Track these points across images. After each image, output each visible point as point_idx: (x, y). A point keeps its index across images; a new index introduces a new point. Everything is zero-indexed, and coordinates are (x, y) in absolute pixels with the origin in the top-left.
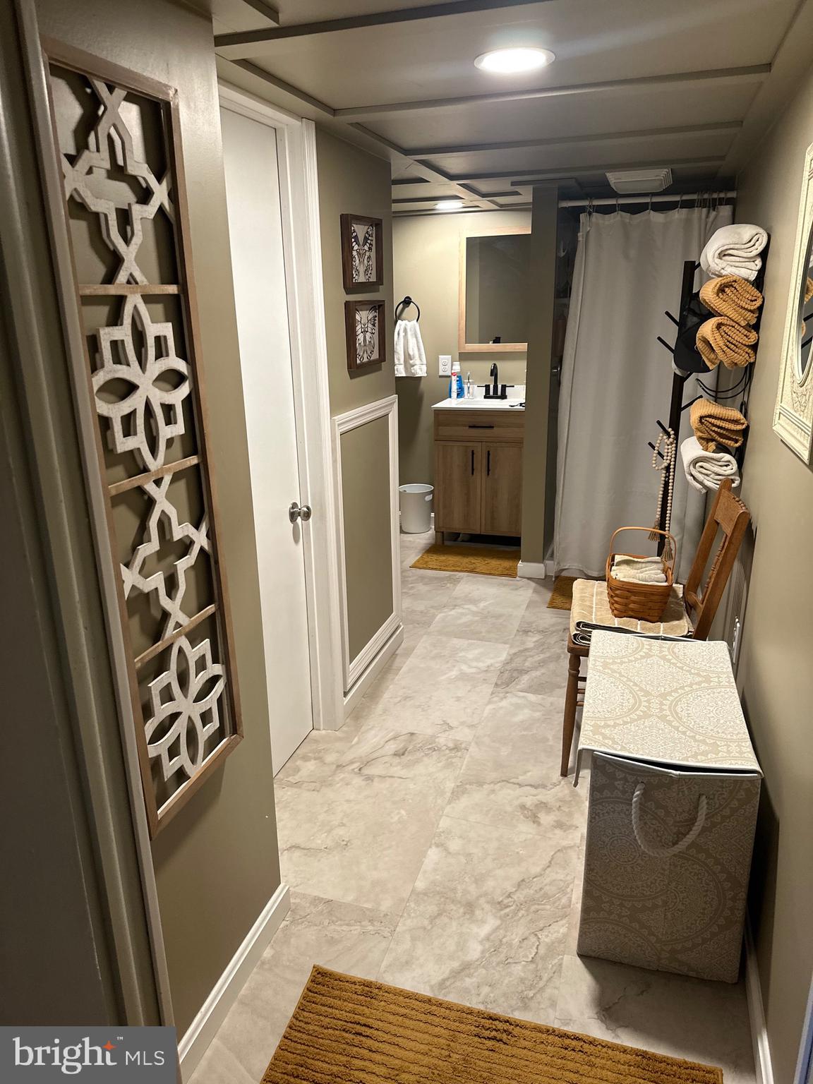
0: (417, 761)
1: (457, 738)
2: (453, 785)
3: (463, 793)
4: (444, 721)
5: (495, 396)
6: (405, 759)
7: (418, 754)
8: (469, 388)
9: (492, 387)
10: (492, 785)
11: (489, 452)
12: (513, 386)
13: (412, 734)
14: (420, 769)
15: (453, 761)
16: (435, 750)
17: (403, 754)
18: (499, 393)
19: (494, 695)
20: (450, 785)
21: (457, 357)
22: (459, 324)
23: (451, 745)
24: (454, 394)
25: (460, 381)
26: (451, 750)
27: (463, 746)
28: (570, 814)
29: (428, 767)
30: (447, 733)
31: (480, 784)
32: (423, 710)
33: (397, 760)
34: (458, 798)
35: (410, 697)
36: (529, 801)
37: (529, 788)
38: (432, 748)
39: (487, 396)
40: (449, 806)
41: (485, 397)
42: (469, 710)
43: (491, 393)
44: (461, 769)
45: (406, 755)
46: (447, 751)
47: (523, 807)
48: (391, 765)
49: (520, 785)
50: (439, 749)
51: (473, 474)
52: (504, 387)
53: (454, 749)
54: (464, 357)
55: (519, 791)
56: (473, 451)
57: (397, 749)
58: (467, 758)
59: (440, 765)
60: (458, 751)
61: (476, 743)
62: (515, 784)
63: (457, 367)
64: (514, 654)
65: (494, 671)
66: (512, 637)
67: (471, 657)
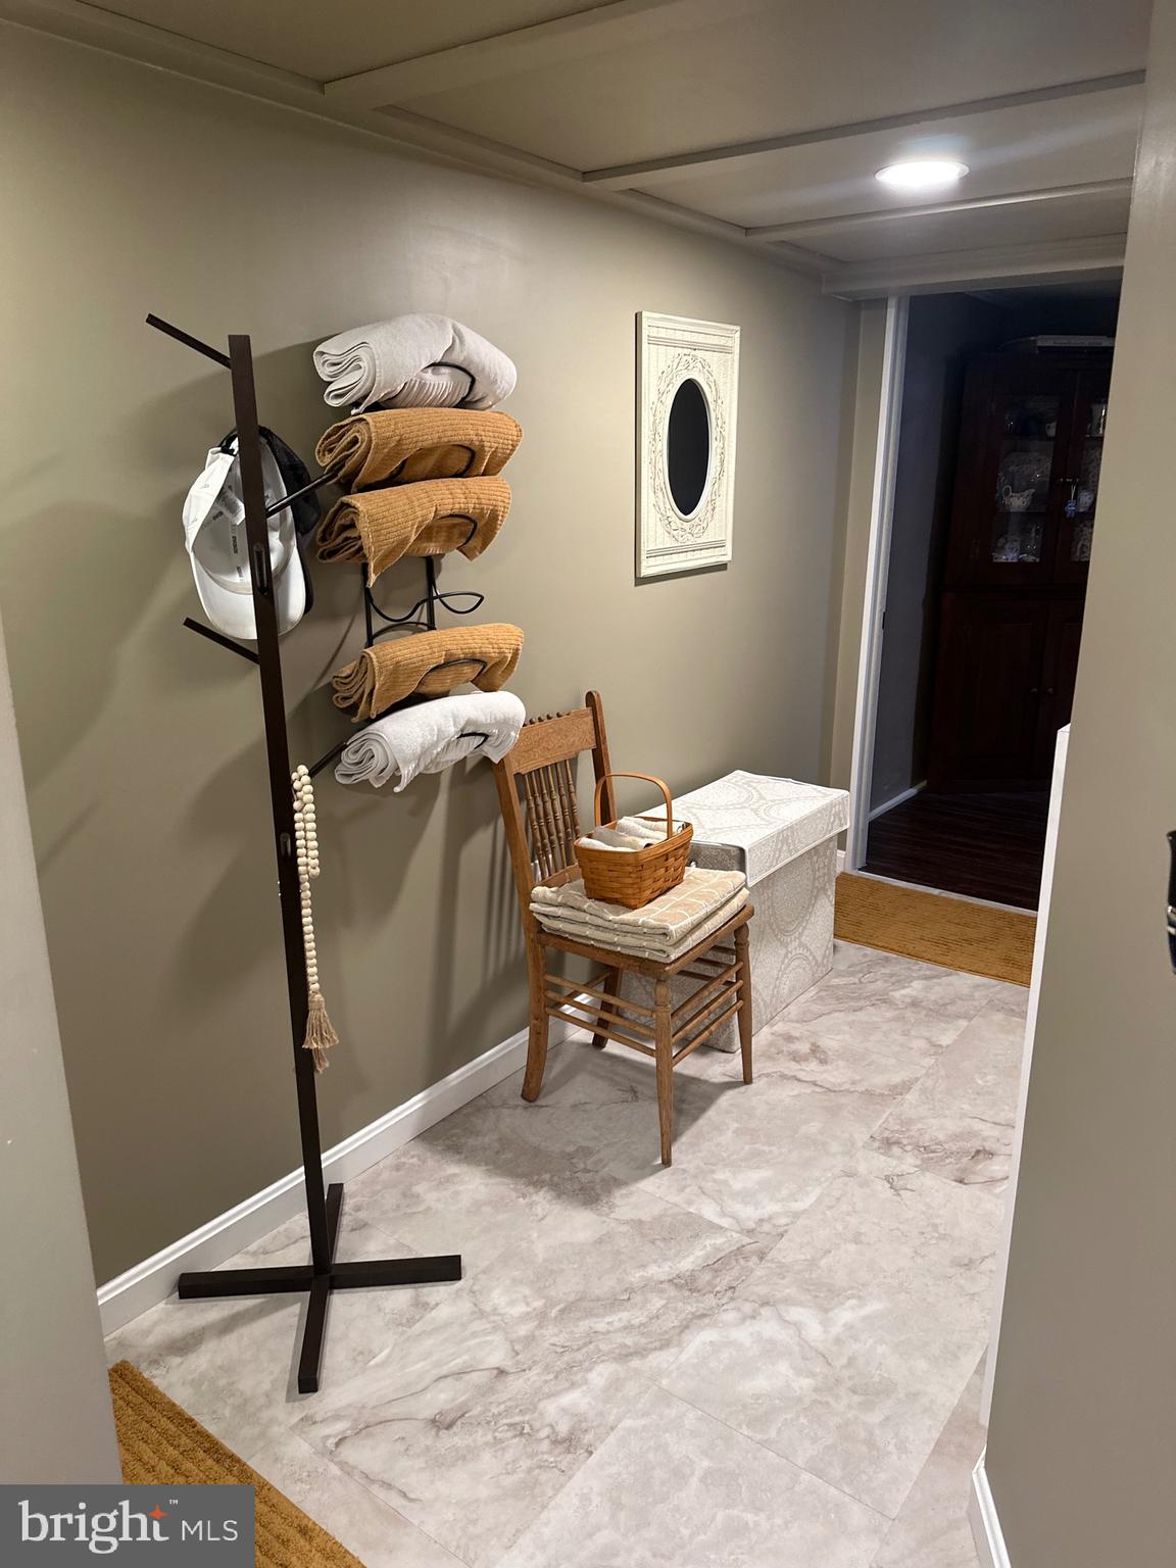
0: (956, 1137)
1: (882, 1158)
2: (908, 1097)
3: (896, 1087)
4: (899, 1195)
6: (976, 1144)
7: (954, 1148)
10: (852, 1089)
13: (961, 1181)
14: (952, 1126)
15: (898, 1127)
16: (925, 1148)
17: (978, 1152)
19: (782, 1229)
20: (911, 1097)
23: (896, 1150)
26: (898, 1143)
27: (877, 1144)
28: (771, 1045)
29: (939, 1127)
30: (898, 1171)
31: (869, 1093)
32: (935, 1227)
33: (988, 1145)
34: (904, 1082)
35: (960, 1265)
36: (813, 1065)
37: (805, 1079)
38: (930, 1155)
40: (919, 1075)
42: (844, 1207)
44: (891, 1114)
45: (974, 1150)
46: (905, 1141)
47: (823, 1062)
48: (998, 1140)
49: (815, 1084)
50: (917, 1147)
53: (894, 1143)
55: (819, 1078)
57: (988, 1162)
58: (875, 1128)
59: (920, 1126)
60: (887, 1139)
61: (853, 1145)
62: (821, 1086)
64: (665, 1345)
65: (746, 1300)
66: (628, 1423)
67: (783, 1367)
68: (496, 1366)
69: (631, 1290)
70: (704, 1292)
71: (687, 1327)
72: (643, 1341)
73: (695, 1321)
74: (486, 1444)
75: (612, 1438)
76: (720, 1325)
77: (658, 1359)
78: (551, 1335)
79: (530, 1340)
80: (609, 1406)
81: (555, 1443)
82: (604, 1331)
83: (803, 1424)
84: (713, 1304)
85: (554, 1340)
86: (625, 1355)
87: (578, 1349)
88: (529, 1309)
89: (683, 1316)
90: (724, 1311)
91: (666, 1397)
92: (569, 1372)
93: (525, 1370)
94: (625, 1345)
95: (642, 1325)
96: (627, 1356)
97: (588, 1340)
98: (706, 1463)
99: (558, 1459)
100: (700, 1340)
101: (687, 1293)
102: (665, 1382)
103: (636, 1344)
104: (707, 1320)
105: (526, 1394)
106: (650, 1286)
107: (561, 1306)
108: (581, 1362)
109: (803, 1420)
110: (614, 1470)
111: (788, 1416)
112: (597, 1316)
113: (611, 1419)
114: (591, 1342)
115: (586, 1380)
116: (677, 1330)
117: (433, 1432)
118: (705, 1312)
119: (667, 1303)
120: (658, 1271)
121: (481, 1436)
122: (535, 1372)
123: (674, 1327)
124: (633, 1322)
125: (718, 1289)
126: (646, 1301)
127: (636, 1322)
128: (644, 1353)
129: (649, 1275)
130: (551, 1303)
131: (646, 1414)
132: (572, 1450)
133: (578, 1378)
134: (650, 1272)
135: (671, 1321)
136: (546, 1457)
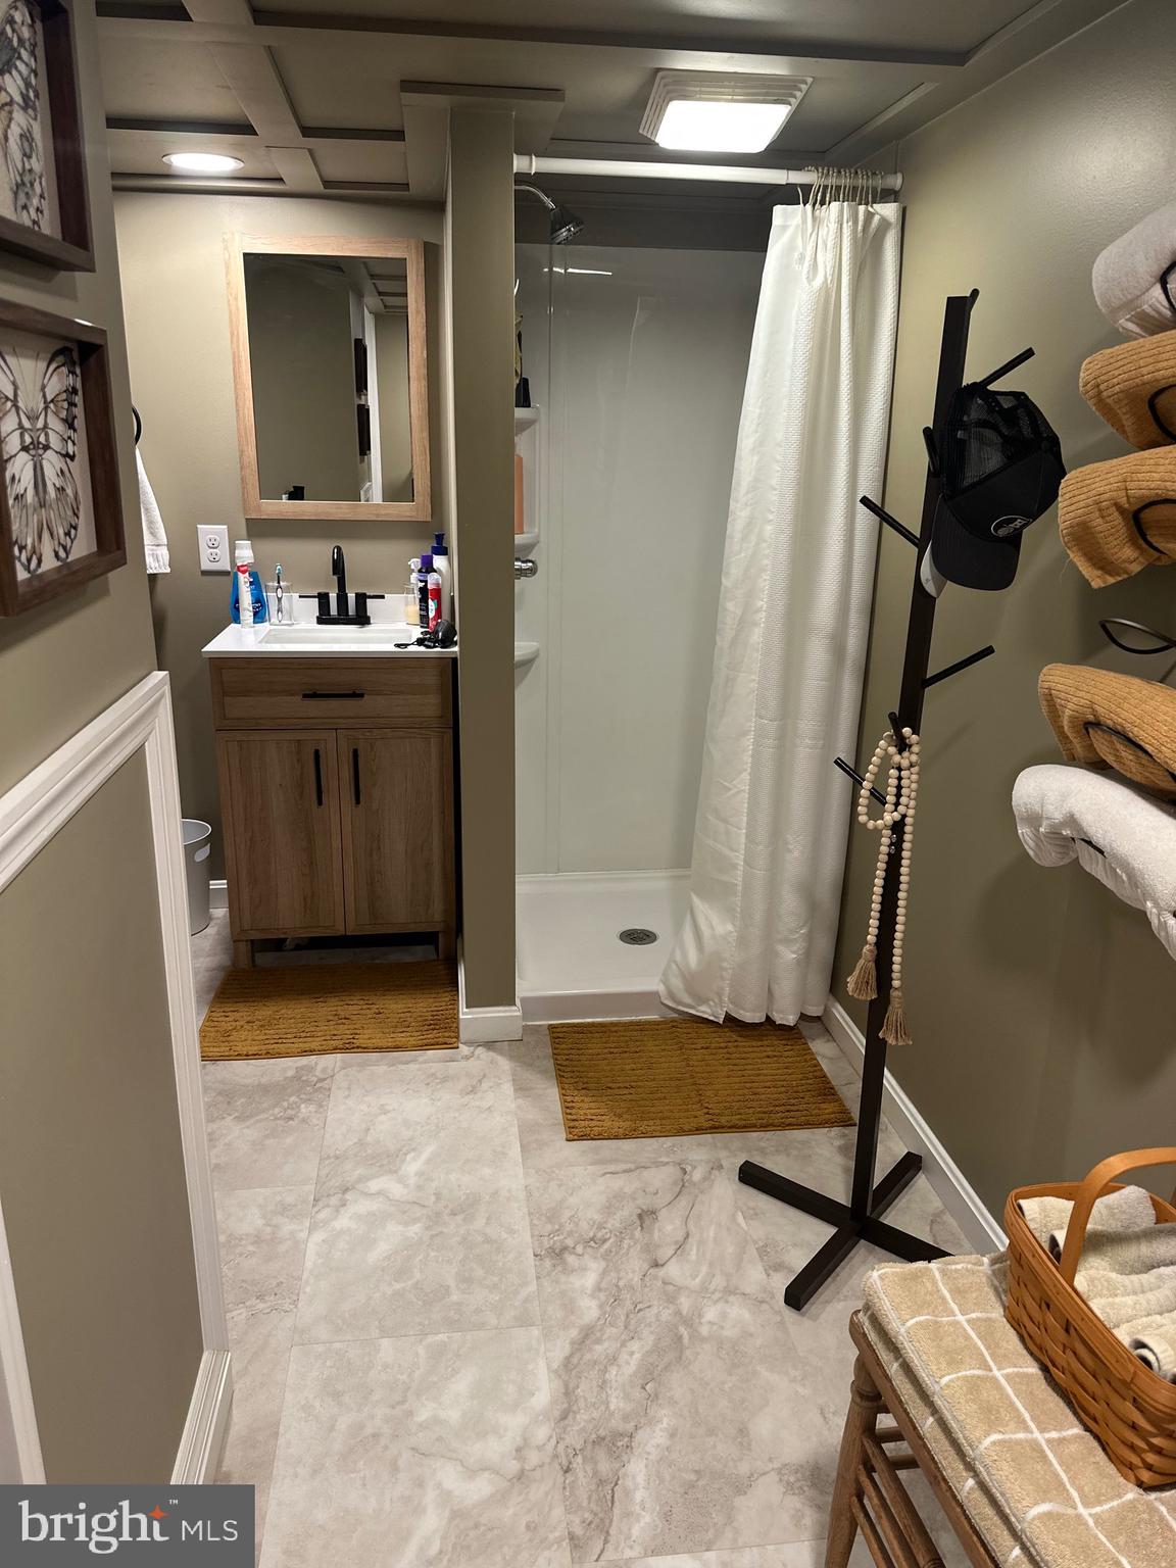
5: (343, 619)
8: (279, 599)
9: (333, 596)
11: (355, 752)
12: (383, 597)
18: (352, 610)
21: (243, 531)
22: (242, 452)
24: (247, 614)
25: (255, 584)
39: (324, 618)
41: (320, 621)
43: (334, 611)
51: (320, 803)
52: (362, 599)
54: (259, 529)
56: (317, 752)
63: (245, 553)
64: (567, 1363)
65: (541, 1466)
66: (533, 1287)
67: (453, 1415)
68: (665, 1266)
69: (654, 1397)
70: (589, 1447)
71: (567, 1394)
72: (588, 1356)
73: (566, 1406)
74: (606, 1222)
75: (532, 1272)
76: (541, 1418)
77: (560, 1349)
78: (659, 1313)
79: (671, 1299)
80: (558, 1290)
81: (565, 1248)
82: (628, 1344)
83: (402, 1374)
84: (566, 1436)
85: (654, 1310)
86: (587, 1336)
87: (628, 1316)
88: (703, 1320)
89: (582, 1404)
90: (551, 1437)
91: (524, 1321)
92: (612, 1295)
93: (644, 1276)
94: (598, 1343)
95: (605, 1371)
96: (587, 1335)
97: (631, 1328)
98: (454, 1298)
99: (552, 1242)
100: (544, 1393)
101: (602, 1433)
102: (535, 1332)
103: (590, 1350)
104: (557, 1414)
105: (622, 1263)
106: (641, 1416)
107: (686, 1341)
108: (614, 1308)
109: (404, 1377)
110: (511, 1256)
111: (418, 1373)
112: (649, 1353)
113: (546, 1283)
114: (626, 1327)
115: (594, 1298)
116: (571, 1386)
117: (644, 1208)
118: (566, 1422)
119: (607, 1408)
120: (653, 1439)
121: (614, 1223)
122: (636, 1279)
123: (578, 1387)
124: (615, 1368)
125: (579, 1459)
126: (627, 1397)
127: (613, 1371)
128: (576, 1346)
129: (657, 1429)
130: (695, 1336)
131: (526, 1300)
132: (550, 1251)
133: (602, 1296)
134: (658, 1433)
135: (585, 1390)
136: (561, 1237)
